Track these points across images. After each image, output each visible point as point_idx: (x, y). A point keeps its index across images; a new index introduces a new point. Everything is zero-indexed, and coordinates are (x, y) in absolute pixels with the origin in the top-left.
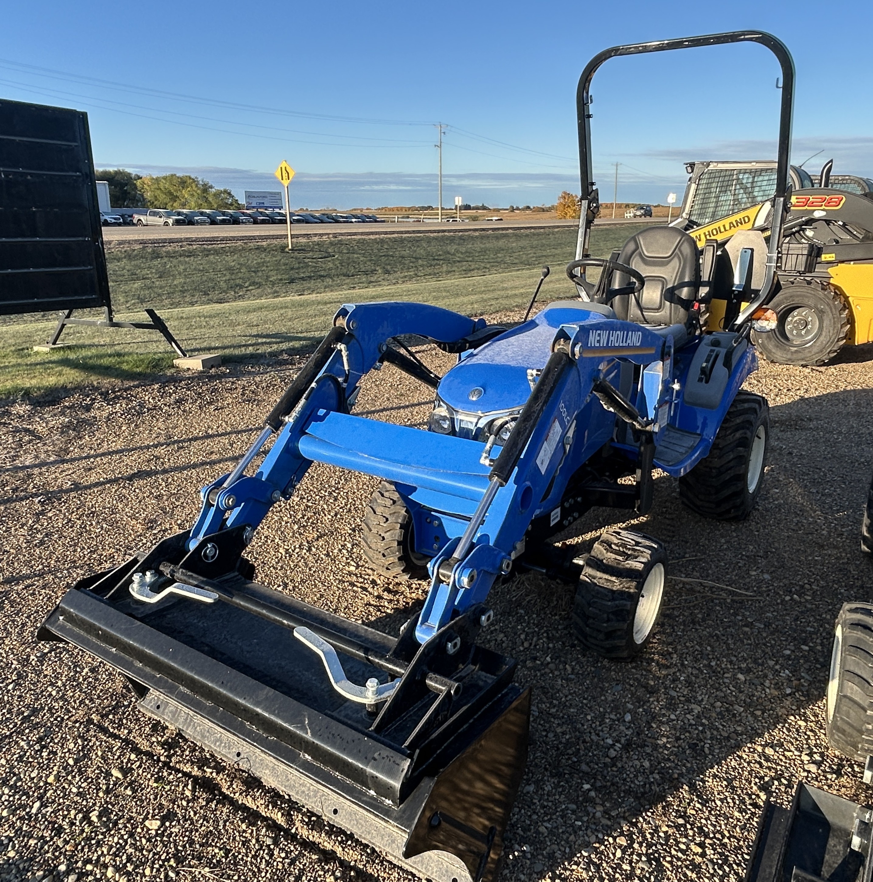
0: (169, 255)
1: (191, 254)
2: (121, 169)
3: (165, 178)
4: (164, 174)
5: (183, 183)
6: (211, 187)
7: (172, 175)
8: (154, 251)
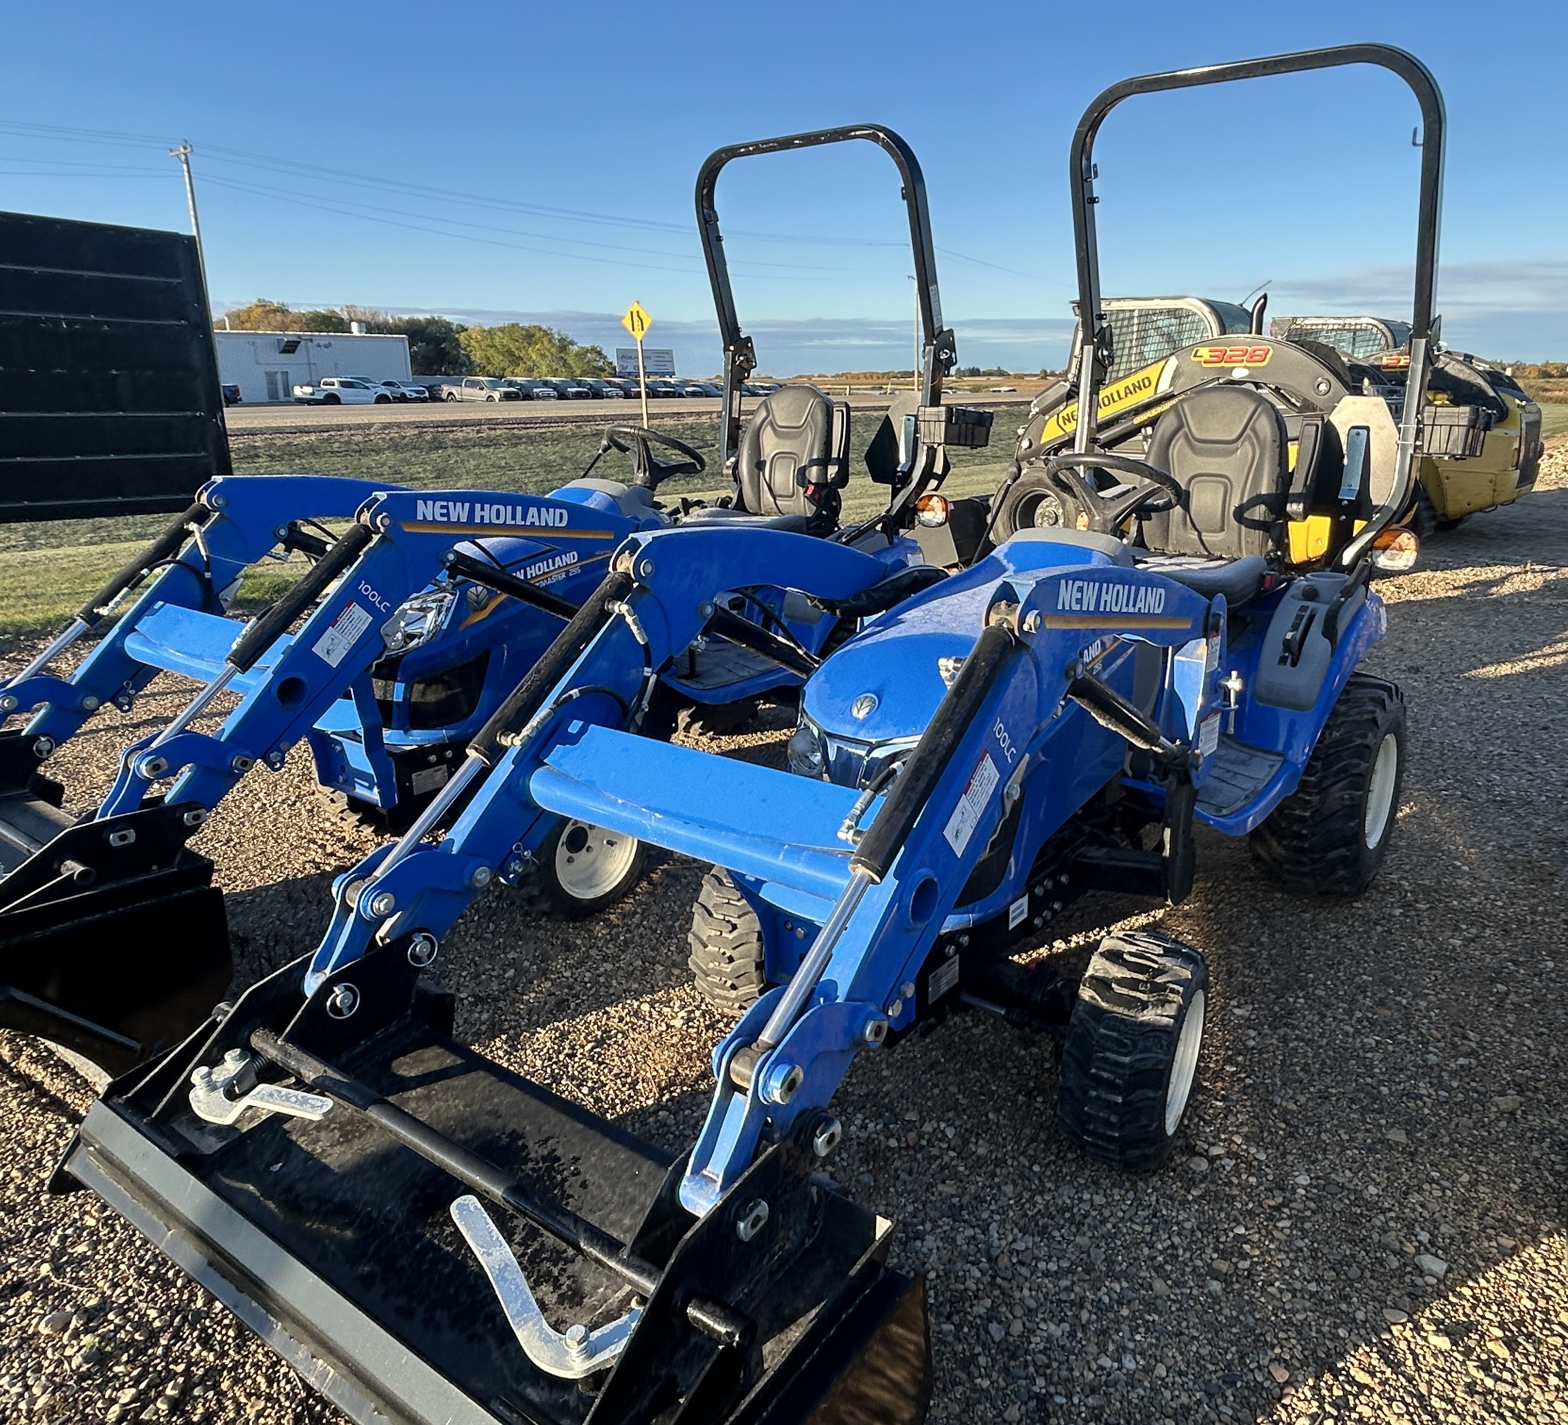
0: (458, 445)
1: (492, 443)
2: (436, 316)
3: (502, 330)
4: (501, 325)
5: (530, 336)
6: (572, 343)
7: (513, 326)
8: (434, 439)
